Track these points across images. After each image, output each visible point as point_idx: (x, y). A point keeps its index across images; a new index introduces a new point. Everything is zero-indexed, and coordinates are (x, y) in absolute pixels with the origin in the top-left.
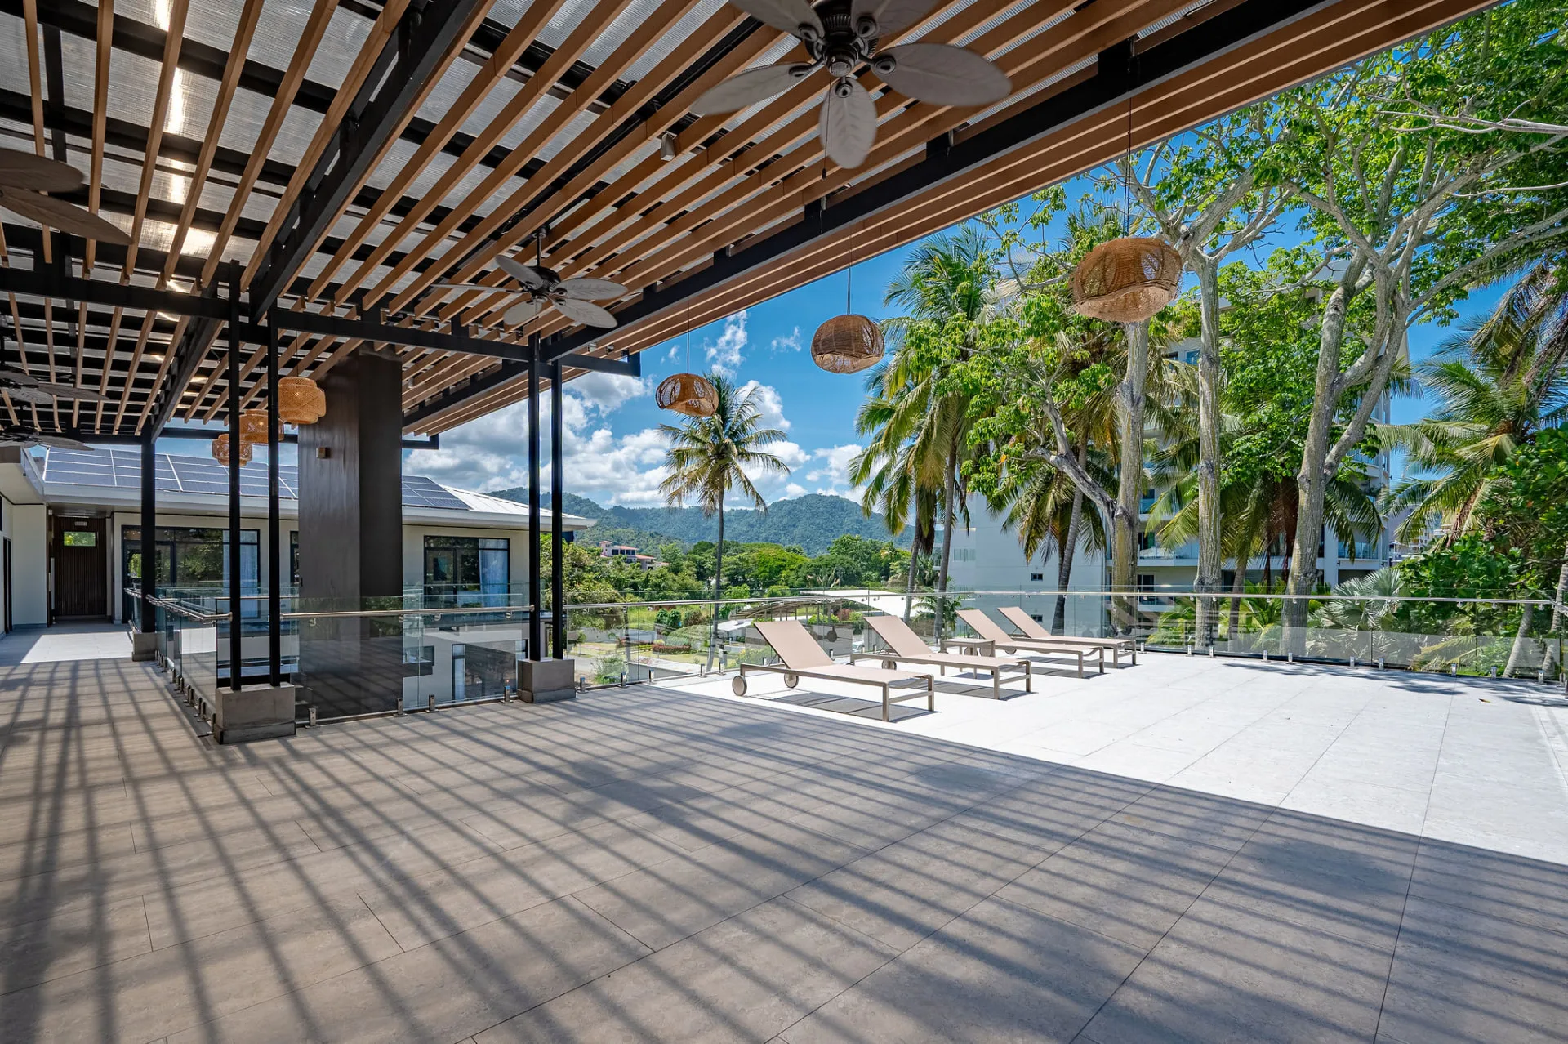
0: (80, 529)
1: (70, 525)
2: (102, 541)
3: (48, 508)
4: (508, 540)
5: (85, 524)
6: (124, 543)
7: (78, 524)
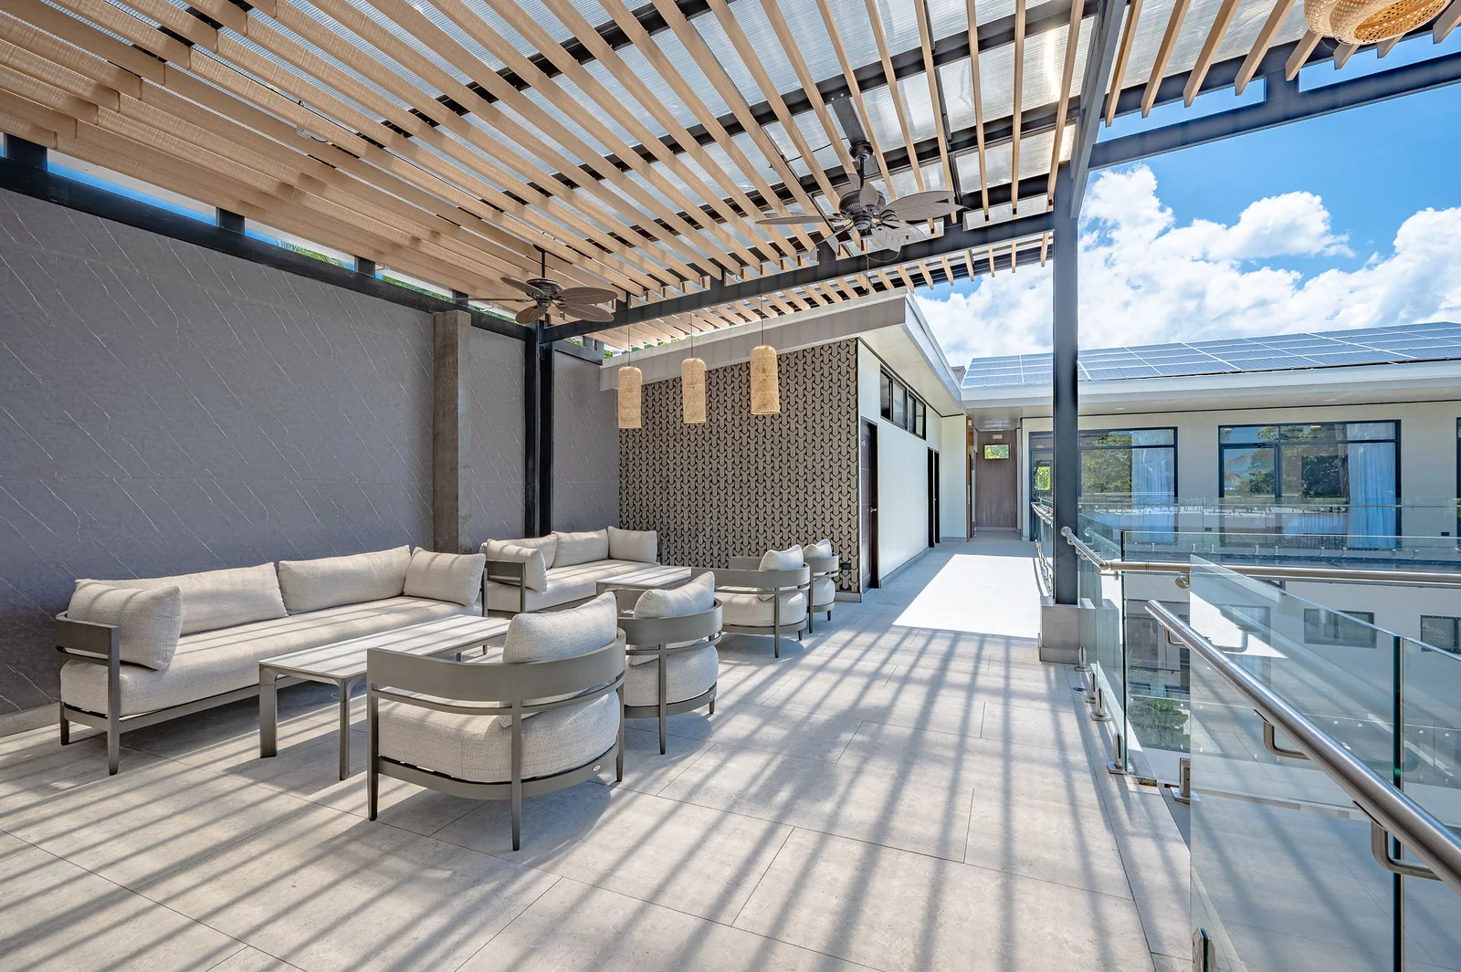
0: (997, 442)
1: (988, 439)
2: (1013, 453)
3: (968, 418)
4: (1398, 423)
5: (1000, 437)
6: (1031, 451)
7: (996, 437)
